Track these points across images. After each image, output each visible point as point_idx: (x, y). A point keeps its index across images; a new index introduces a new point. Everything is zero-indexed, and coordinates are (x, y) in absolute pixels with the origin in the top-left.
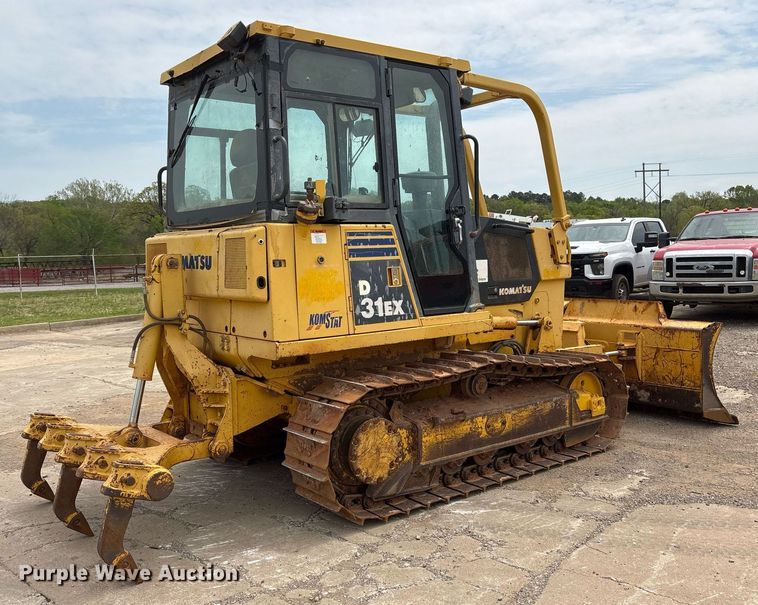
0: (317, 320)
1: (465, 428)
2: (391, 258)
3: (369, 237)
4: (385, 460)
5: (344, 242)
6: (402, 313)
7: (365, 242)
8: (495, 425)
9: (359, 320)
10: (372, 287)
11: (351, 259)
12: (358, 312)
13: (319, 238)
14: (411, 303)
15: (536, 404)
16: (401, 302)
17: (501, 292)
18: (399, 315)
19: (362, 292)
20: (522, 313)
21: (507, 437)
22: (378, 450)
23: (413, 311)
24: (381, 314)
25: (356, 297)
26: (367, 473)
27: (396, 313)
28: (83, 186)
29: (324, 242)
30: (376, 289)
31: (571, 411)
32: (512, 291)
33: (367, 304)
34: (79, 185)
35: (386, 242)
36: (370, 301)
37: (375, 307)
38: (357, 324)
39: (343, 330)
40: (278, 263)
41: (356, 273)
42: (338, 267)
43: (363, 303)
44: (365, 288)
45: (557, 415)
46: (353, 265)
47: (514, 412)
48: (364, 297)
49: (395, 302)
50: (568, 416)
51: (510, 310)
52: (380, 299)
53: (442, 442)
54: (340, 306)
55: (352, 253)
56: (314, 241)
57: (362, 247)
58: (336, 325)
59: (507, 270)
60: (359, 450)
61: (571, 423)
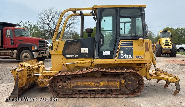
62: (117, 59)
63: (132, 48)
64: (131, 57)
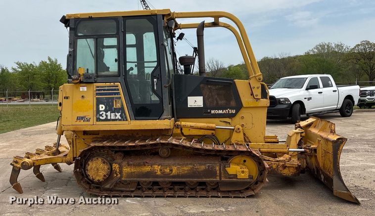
0: (79, 118)
1: (147, 169)
2: (116, 96)
3: (106, 88)
4: (101, 174)
5: (95, 90)
6: (120, 118)
7: (104, 90)
8: (165, 170)
9: (98, 120)
10: (106, 107)
11: (97, 96)
12: (98, 116)
13: (83, 89)
14: (125, 114)
15: (194, 165)
16: (120, 114)
17: (213, 112)
18: (118, 119)
19: (101, 109)
20: (229, 123)
21: (174, 177)
22: (98, 169)
23: (126, 117)
24: (109, 118)
25: (98, 111)
26: (92, 177)
27: (117, 118)
28: (323, 46)
29: (86, 90)
30: (108, 108)
31: (220, 172)
32: (221, 112)
33: (103, 114)
34: (321, 46)
35: (115, 90)
36: (104, 113)
37: (106, 116)
38: (97, 121)
39: (91, 122)
40: (67, 98)
41: (99, 102)
42: (91, 99)
43: (101, 113)
44: (102, 107)
45: (210, 173)
46: (97, 99)
47: (179, 166)
48: (101, 111)
49: (116, 114)
50: (218, 174)
51: (221, 121)
52: (109, 112)
53: (134, 172)
54: (90, 113)
55: (97, 94)
56: (81, 90)
57: (102, 92)
58: (88, 121)
59: (217, 101)
60: (89, 168)
61: (220, 178)
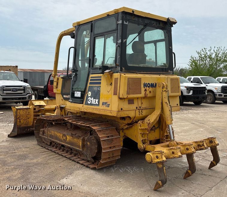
62: (84, 104)
63: (100, 88)
64: (97, 104)
